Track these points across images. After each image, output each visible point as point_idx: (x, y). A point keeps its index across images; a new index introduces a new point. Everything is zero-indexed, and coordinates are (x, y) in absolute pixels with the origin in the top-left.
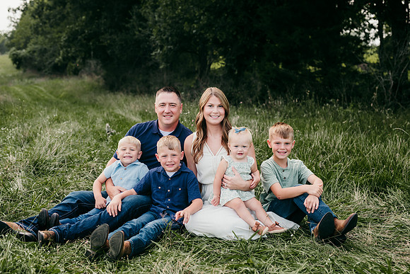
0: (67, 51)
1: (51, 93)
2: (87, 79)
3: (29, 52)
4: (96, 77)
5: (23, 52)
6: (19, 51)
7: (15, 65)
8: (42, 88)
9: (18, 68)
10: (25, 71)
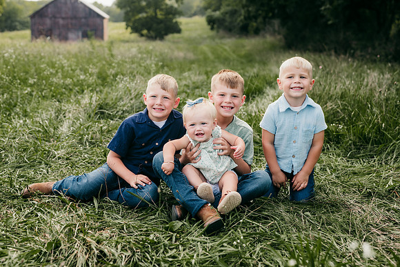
0: (248, 11)
1: (234, 52)
2: (269, 39)
3: (222, 14)
4: (279, 37)
5: (217, 14)
6: (213, 13)
7: (209, 27)
8: (227, 48)
9: (212, 29)
10: (218, 32)
